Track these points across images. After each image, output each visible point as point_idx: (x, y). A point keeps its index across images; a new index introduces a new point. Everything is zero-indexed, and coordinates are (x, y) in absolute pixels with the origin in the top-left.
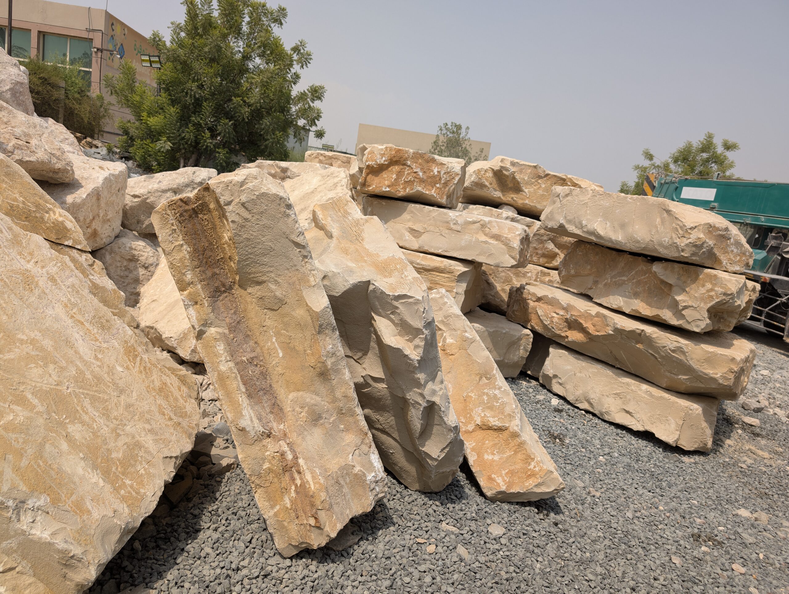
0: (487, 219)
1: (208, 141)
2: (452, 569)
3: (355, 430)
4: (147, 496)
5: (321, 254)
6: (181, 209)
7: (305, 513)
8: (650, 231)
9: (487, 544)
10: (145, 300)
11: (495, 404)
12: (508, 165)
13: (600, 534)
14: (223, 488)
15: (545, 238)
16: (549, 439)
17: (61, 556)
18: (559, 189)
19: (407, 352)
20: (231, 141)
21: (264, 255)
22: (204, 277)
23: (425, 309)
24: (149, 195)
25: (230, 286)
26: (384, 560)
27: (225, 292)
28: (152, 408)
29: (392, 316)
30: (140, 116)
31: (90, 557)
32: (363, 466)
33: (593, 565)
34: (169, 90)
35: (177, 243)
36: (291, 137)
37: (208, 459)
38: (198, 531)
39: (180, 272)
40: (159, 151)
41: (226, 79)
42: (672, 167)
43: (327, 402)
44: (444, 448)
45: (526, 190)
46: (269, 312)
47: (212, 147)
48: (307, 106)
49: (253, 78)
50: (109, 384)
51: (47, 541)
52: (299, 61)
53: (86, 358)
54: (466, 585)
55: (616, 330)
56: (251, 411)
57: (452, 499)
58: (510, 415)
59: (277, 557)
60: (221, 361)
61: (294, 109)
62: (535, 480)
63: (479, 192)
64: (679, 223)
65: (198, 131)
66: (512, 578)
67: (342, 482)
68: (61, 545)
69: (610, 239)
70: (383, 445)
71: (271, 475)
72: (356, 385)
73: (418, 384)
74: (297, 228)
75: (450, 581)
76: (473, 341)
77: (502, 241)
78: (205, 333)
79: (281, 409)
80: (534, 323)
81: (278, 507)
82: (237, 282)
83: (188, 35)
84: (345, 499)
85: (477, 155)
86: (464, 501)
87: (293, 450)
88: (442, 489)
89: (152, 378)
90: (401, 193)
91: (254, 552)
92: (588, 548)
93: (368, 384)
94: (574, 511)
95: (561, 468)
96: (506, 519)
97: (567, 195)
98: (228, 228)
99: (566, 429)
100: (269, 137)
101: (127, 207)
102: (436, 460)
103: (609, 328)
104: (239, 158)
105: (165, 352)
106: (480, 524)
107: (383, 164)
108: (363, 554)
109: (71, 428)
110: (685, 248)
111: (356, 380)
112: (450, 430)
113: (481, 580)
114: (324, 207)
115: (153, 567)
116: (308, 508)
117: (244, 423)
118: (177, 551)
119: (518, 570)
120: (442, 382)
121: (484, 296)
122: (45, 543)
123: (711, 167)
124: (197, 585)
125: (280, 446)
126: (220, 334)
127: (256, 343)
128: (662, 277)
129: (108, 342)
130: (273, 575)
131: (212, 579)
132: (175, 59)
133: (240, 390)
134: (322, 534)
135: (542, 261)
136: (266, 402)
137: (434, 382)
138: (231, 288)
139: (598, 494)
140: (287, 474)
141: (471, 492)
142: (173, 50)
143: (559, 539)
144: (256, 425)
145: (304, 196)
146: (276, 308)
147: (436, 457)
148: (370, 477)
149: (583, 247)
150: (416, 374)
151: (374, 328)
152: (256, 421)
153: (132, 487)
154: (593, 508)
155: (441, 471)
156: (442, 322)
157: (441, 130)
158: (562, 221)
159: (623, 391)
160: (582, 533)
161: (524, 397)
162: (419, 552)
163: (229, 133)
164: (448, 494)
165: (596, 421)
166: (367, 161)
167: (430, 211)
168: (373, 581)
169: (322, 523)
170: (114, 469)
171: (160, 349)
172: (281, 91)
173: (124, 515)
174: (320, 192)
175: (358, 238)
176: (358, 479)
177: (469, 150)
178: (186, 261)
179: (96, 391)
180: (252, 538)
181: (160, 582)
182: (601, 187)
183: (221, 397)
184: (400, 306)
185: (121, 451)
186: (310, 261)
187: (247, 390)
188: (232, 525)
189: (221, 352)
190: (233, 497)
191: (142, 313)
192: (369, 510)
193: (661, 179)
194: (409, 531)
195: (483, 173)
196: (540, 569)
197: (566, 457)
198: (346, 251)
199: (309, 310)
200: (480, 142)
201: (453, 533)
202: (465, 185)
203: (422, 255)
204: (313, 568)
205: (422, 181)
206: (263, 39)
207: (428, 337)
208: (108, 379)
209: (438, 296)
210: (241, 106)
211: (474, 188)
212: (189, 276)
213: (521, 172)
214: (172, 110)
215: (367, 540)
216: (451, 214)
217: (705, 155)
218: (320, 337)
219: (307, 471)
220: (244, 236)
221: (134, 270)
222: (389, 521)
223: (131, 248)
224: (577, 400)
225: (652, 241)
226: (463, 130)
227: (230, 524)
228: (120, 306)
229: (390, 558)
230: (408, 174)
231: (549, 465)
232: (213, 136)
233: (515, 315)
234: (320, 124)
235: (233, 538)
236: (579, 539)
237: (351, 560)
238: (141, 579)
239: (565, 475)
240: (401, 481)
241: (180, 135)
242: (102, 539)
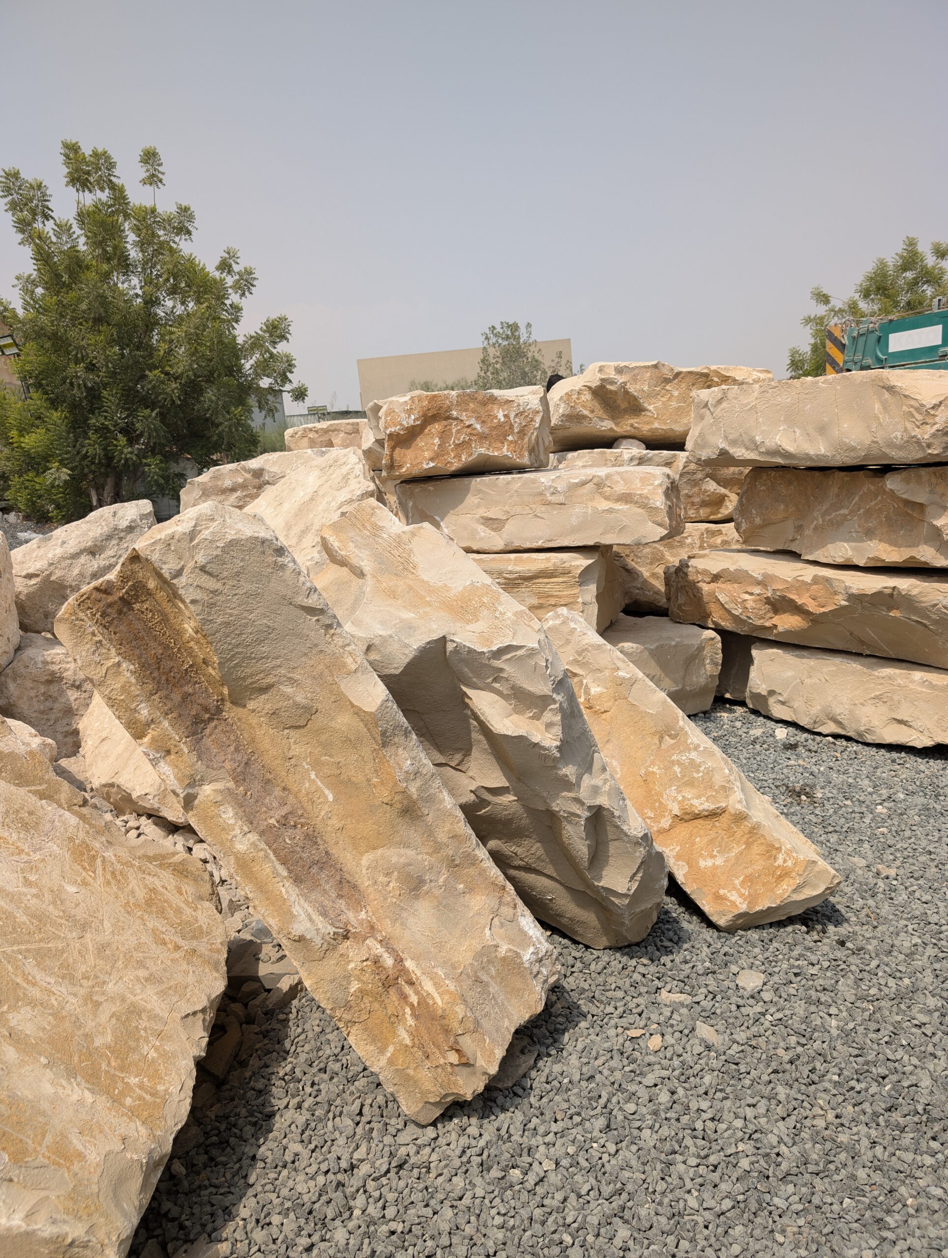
0: (602, 472)
1: (126, 451)
2: (698, 1067)
3: (483, 886)
4: (171, 1095)
5: (354, 608)
6: (101, 604)
7: (438, 1047)
8: (868, 427)
9: (742, 1009)
10: (90, 742)
11: (695, 775)
12: (612, 375)
13: (916, 940)
14: (293, 1030)
15: (699, 476)
16: (789, 800)
17: (52, 1248)
18: (704, 394)
19: (536, 738)
20: (163, 441)
21: (259, 642)
22: (169, 705)
23: (547, 661)
24: (52, 568)
25: (218, 707)
26: (584, 1084)
27: (211, 719)
28: (144, 939)
29: (497, 685)
30: (7, 438)
31: (101, 1234)
32: (511, 941)
33: (919, 996)
34: (41, 385)
35: (109, 663)
36: (256, 410)
37: (256, 985)
38: (271, 1116)
39: (128, 709)
40: (53, 487)
41: (128, 346)
42: (863, 305)
43: (427, 853)
44: (635, 874)
45: (651, 408)
46: (292, 733)
47: (134, 458)
48: (267, 355)
49: (172, 333)
50: (59, 921)
51: (22, 1230)
52: (237, 286)
53: (10, 888)
54: (729, 1090)
55: (851, 597)
56: (306, 905)
57: (666, 947)
58: (723, 787)
59: (411, 1128)
60: (235, 836)
61: (248, 365)
62: (792, 881)
63: (577, 429)
64: (913, 402)
65: (106, 438)
66: (798, 1056)
67: (485, 978)
68: (47, 1231)
69: (807, 454)
70: (533, 890)
71: (366, 1000)
72: (464, 808)
73: (567, 785)
74: (304, 584)
75: (701, 1090)
76: (633, 682)
77: (636, 503)
78: (196, 797)
79: (355, 887)
80: (717, 617)
81: (391, 1049)
82: (227, 697)
83: (46, 289)
84: (497, 1003)
85: (554, 364)
86: (686, 946)
87: (391, 950)
88: (645, 935)
89: (130, 887)
90: (455, 466)
91: (372, 1130)
92: (903, 969)
93: (485, 800)
94: (864, 912)
95: (822, 843)
96: (760, 957)
97: (720, 401)
98: (187, 614)
99: (812, 774)
100: (221, 420)
101: (22, 597)
102: (625, 896)
103: (839, 597)
104: (182, 465)
105: (144, 818)
106: (721, 977)
107: (413, 427)
108: (547, 1083)
109: (14, 1019)
110: (931, 440)
111: (463, 800)
112: (637, 844)
113: (749, 1073)
114: (336, 527)
115: (213, 1201)
116: (441, 1038)
117: (301, 927)
118: (246, 1162)
119: (803, 1041)
120: (604, 769)
121: (626, 593)
122: (21, 1235)
123: (923, 291)
124: (292, 1215)
125: (369, 949)
126: (221, 791)
127: (284, 789)
128: (904, 496)
129: (40, 849)
130: (412, 1161)
131: (314, 1199)
132: (38, 334)
133: (278, 875)
134: (474, 1073)
135: (703, 513)
136: (327, 882)
137: (591, 774)
138: (219, 710)
139: (892, 872)
140: (392, 991)
141: (692, 927)
142: (31, 320)
143: (853, 968)
144: (320, 926)
145: (300, 510)
146: (302, 722)
147: (624, 891)
148: (527, 956)
149: (765, 477)
150: (560, 769)
151: (472, 710)
152: (319, 920)
153: (141, 1086)
154: (891, 899)
155: (638, 910)
156: (576, 662)
157: (487, 338)
158: (723, 445)
159: (886, 689)
160: (887, 947)
161: (731, 739)
162: (637, 1054)
163: (156, 430)
164: (657, 940)
165: (855, 747)
166: (386, 428)
167: (508, 483)
168: (577, 1125)
169: (469, 1055)
170: (104, 1066)
171: (135, 814)
172: (221, 342)
173: (141, 1141)
174: (323, 496)
175: (406, 566)
176: (509, 965)
177: (540, 358)
178: (133, 688)
179: (41, 941)
180: (362, 1106)
181: (231, 1225)
182: (768, 372)
183: (250, 895)
184: (505, 667)
185: (109, 1031)
186: (339, 631)
187: (290, 871)
188: (323, 1092)
189: (232, 821)
190: (313, 1042)
191: (91, 765)
192: (540, 1008)
193: (852, 331)
194: (612, 1022)
195: (575, 397)
196: (838, 1028)
197: (824, 823)
198: (392, 594)
199: (358, 712)
200: (553, 342)
201: (682, 1004)
202: (552, 425)
203: (513, 556)
204: (473, 1130)
205: (483, 437)
206: (170, 267)
207: (565, 705)
208: (56, 913)
209: (558, 622)
210: (163, 382)
211: (567, 424)
212: (144, 712)
213: (635, 379)
214: (56, 415)
215: (549, 1055)
216: (544, 478)
217: (909, 275)
218: (388, 752)
219: (423, 978)
220: (219, 621)
221: (60, 695)
222: (575, 1012)
223: (45, 663)
224: (815, 722)
225: (876, 442)
226: (523, 331)
227: (319, 1091)
228: (46, 777)
229: (592, 1077)
230: (458, 431)
231: (808, 851)
232: (131, 441)
233: (683, 611)
234: (296, 378)
235: (331, 1115)
236: (885, 959)
237: (533, 1100)
238: (198, 1228)
239: (830, 853)
240: (577, 939)
241: (78, 453)
242: (115, 1195)
